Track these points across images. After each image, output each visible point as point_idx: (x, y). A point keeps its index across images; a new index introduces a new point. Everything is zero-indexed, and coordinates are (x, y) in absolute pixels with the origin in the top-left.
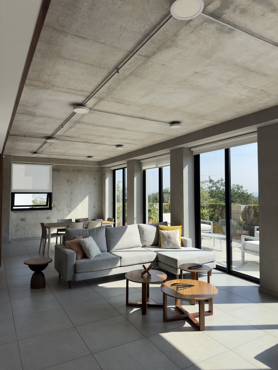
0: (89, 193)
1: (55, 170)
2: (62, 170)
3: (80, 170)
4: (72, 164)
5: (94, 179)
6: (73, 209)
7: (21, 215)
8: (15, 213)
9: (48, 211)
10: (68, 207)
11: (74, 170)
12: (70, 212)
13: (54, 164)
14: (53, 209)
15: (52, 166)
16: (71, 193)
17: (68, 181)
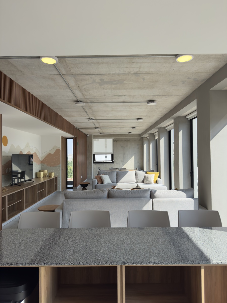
0: (135, 154)
1: (115, 141)
2: (119, 141)
3: (129, 140)
4: (124, 137)
5: (138, 145)
6: (125, 163)
7: (98, 166)
8: (95, 164)
9: (112, 164)
10: (122, 162)
11: (125, 141)
12: (123, 165)
13: (114, 138)
14: (114, 163)
15: (113, 139)
16: (124, 154)
17: (122, 147)
